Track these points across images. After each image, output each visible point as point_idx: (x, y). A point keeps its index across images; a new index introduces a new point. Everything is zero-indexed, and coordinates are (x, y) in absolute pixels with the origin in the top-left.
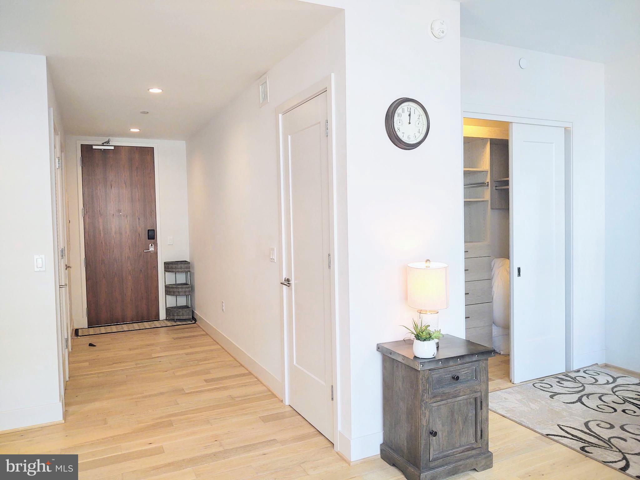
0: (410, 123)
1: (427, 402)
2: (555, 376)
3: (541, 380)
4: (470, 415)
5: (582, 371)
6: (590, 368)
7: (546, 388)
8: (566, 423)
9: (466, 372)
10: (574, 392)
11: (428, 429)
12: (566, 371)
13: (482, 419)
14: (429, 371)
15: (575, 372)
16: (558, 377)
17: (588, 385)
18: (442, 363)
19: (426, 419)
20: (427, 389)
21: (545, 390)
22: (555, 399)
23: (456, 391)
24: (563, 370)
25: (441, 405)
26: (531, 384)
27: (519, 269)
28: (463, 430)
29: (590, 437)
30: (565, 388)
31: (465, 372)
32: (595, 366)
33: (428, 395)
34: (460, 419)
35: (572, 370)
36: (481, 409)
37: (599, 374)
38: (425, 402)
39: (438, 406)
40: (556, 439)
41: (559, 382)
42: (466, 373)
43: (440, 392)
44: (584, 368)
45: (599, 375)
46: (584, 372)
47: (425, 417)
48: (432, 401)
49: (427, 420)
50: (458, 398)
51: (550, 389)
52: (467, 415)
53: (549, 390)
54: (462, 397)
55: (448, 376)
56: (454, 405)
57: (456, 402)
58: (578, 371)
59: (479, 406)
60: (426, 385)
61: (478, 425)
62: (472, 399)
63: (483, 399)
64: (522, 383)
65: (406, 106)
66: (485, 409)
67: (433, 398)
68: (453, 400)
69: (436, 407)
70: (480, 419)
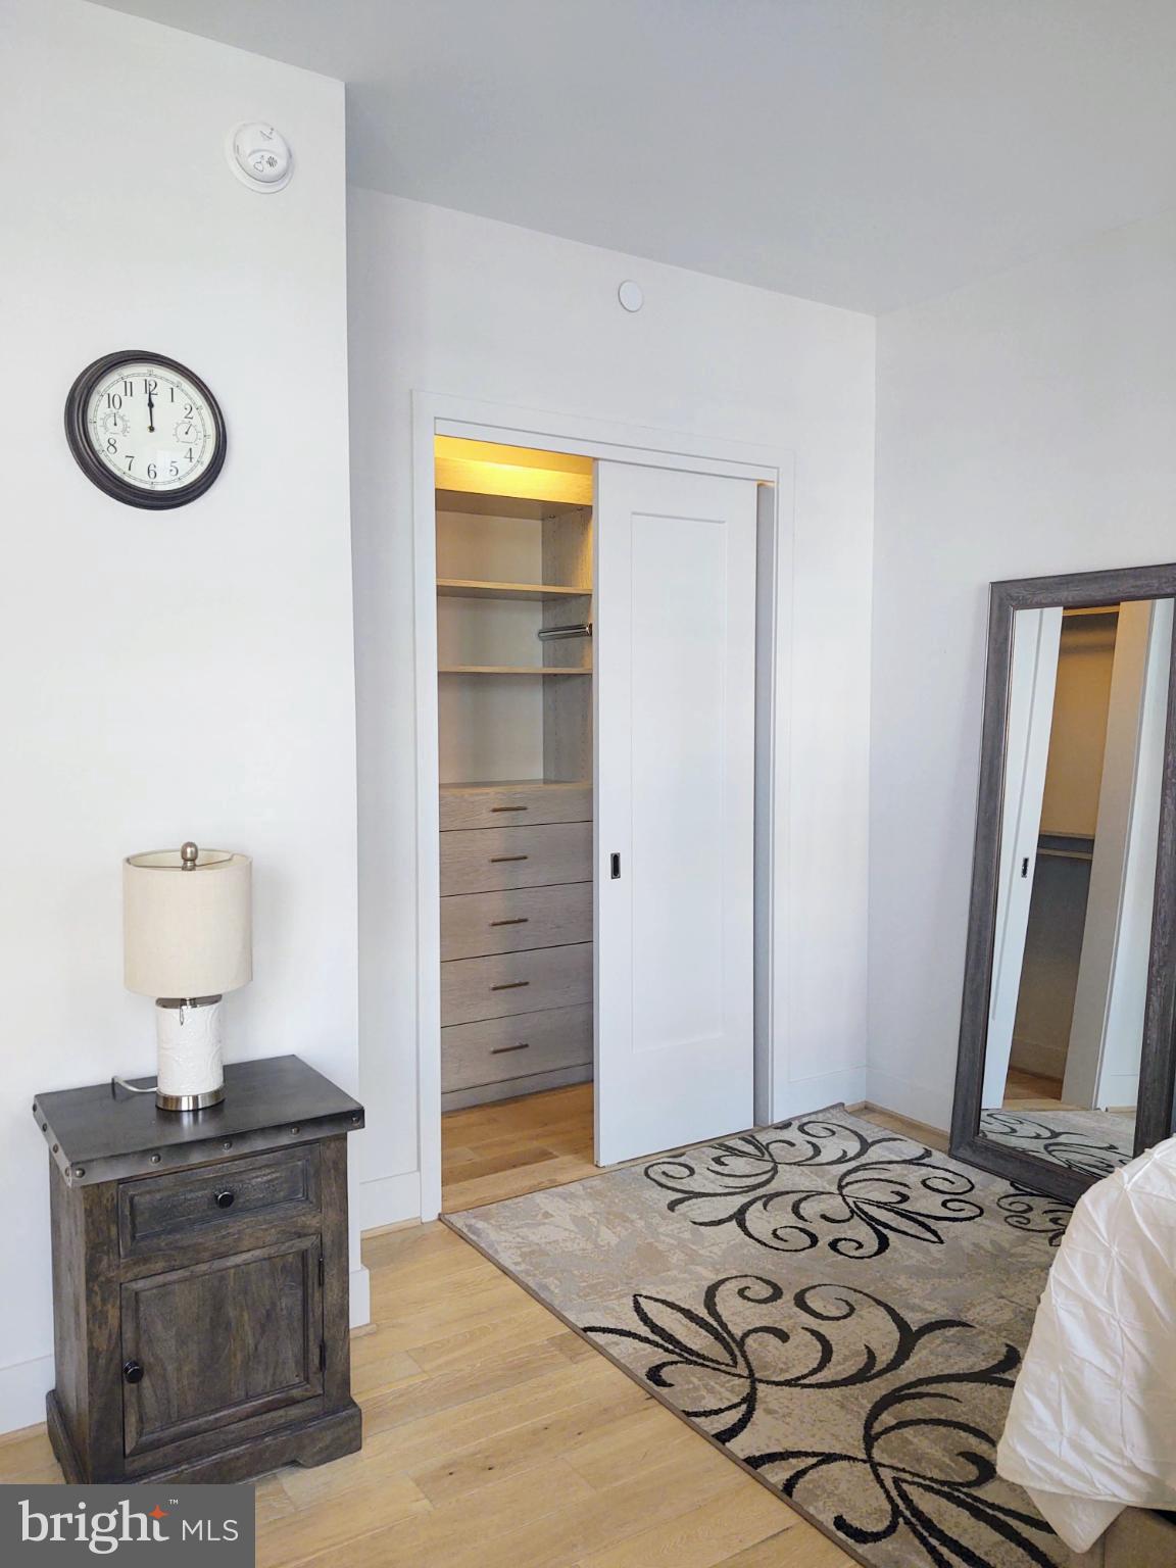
0: (152, 429)
1: (109, 1281)
2: (718, 1141)
3: (676, 1154)
4: (284, 1302)
5: (796, 1124)
6: (820, 1115)
7: (672, 1180)
8: (658, 1289)
9: (269, 1177)
10: (737, 1190)
11: (116, 1361)
12: (754, 1125)
13: (325, 1312)
14: (121, 1186)
15: (777, 1128)
16: (726, 1143)
17: (787, 1167)
18: (159, 1159)
19: (107, 1331)
20: (111, 1241)
21: (670, 1184)
22: (677, 1212)
23: (224, 1237)
24: (747, 1123)
25: (170, 1283)
26: (641, 1169)
27: (616, 859)
28: (256, 1348)
29: (697, 1332)
30: (724, 1177)
31: (265, 1178)
32: (833, 1112)
33: (116, 1257)
34: (246, 1317)
35: (770, 1124)
36: (321, 1284)
37: (834, 1133)
38: (102, 1279)
39: (160, 1286)
40: (601, 1343)
41: (718, 1160)
42: (269, 1181)
43: (163, 1244)
44: (804, 1116)
45: (834, 1137)
46: (801, 1129)
47: (104, 1327)
48: (130, 1275)
49: (110, 1336)
50: (232, 1258)
51: (683, 1181)
52: (274, 1304)
53: (682, 1183)
54: (245, 1256)
55: (199, 1194)
56: (222, 1279)
57: (232, 1271)
58: (786, 1125)
59: (313, 1279)
60: (109, 1229)
61: (311, 1330)
62: (291, 1256)
63: (327, 1253)
64: (622, 1166)
65: (139, 375)
66: (335, 1283)
67: (135, 1264)
68: (218, 1264)
69: (154, 1291)
70: (318, 1312)
